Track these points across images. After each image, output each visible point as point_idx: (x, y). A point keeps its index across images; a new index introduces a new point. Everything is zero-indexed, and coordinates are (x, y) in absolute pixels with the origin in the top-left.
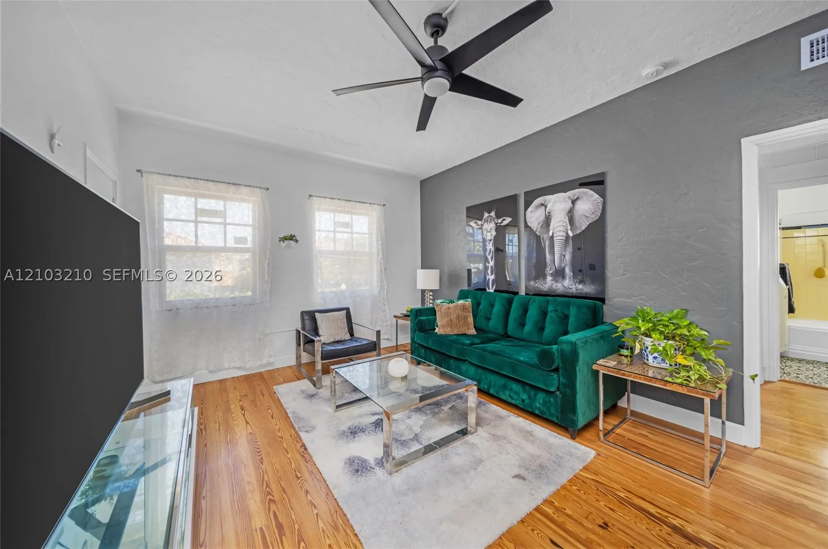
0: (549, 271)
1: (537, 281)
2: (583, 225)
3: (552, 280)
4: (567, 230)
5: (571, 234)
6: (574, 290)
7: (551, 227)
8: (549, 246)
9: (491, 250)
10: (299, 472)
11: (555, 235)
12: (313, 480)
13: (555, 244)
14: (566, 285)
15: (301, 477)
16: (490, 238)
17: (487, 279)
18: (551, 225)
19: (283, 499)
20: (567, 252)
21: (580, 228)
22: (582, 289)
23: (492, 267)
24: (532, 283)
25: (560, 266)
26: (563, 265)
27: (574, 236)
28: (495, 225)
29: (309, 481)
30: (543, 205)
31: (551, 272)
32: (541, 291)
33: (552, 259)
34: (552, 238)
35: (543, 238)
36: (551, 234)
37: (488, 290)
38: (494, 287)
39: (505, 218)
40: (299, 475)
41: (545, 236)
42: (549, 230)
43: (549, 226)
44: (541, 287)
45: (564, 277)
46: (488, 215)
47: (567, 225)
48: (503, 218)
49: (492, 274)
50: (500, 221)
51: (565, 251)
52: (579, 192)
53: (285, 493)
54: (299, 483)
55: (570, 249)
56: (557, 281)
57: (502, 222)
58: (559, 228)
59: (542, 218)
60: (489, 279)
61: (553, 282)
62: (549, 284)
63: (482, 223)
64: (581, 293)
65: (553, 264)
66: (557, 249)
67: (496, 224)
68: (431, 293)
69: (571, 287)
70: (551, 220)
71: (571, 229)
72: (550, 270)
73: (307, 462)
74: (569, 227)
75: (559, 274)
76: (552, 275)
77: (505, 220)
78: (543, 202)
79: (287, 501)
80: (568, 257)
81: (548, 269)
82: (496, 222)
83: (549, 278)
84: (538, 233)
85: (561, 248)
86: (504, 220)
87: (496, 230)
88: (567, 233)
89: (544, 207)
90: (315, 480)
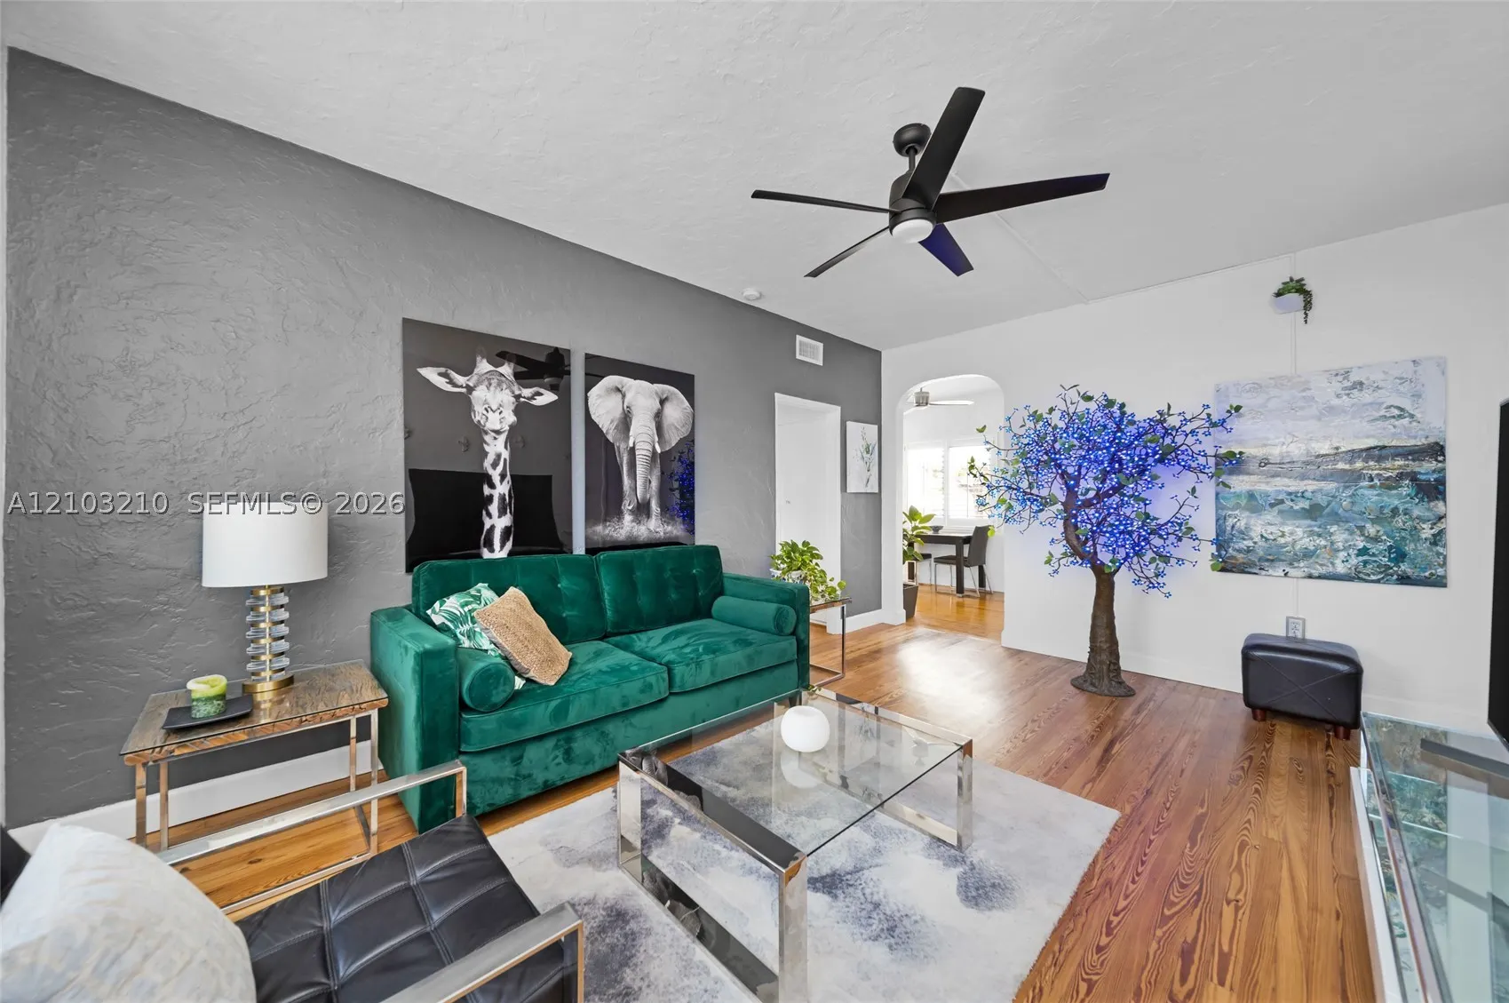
0: (627, 506)
1: (608, 523)
2: (673, 439)
3: (633, 521)
4: (654, 442)
5: (659, 450)
6: (662, 534)
7: (631, 433)
8: (628, 463)
9: (499, 456)
10: (1078, 993)
11: (637, 447)
12: (1069, 952)
13: (637, 462)
14: (652, 528)
15: (1083, 980)
16: (497, 427)
17: (487, 526)
18: (631, 429)
19: (1150, 983)
20: (654, 477)
21: (671, 444)
22: (671, 532)
23: (502, 498)
24: (599, 528)
25: (644, 499)
26: (648, 496)
27: (662, 453)
28: (513, 399)
29: (1078, 959)
30: (618, 390)
31: (630, 508)
32: (616, 541)
33: (632, 485)
34: (632, 451)
35: (619, 447)
36: (631, 445)
37: (486, 554)
38: (509, 545)
39: (542, 391)
40: (1083, 987)
41: (623, 446)
42: (628, 437)
43: (629, 430)
44: (615, 535)
45: (649, 516)
46: (492, 368)
47: (653, 434)
48: (536, 389)
49: (502, 512)
50: (527, 392)
51: (650, 473)
52: (669, 391)
53: (1139, 988)
54: (1097, 974)
55: (657, 472)
56: (640, 522)
57: (532, 398)
58: (642, 436)
59: (618, 413)
60: (493, 527)
61: (634, 524)
62: (627, 527)
63: (471, 384)
64: (669, 538)
65: (633, 493)
66: (640, 470)
67: (518, 397)
68: (283, 599)
69: (658, 530)
70: (631, 421)
71: (658, 442)
72: (629, 505)
73: (1041, 990)
74: (657, 439)
75: (642, 510)
76: (632, 512)
77: (542, 394)
78: (620, 387)
79: (1145, 973)
80: (655, 484)
81: (626, 502)
82: (517, 392)
83: (628, 518)
84: (610, 438)
85: (647, 469)
86: (540, 394)
87: (516, 412)
88: (654, 448)
89: (620, 396)
90: (1066, 947)
